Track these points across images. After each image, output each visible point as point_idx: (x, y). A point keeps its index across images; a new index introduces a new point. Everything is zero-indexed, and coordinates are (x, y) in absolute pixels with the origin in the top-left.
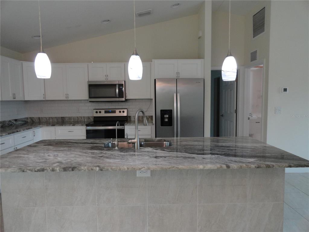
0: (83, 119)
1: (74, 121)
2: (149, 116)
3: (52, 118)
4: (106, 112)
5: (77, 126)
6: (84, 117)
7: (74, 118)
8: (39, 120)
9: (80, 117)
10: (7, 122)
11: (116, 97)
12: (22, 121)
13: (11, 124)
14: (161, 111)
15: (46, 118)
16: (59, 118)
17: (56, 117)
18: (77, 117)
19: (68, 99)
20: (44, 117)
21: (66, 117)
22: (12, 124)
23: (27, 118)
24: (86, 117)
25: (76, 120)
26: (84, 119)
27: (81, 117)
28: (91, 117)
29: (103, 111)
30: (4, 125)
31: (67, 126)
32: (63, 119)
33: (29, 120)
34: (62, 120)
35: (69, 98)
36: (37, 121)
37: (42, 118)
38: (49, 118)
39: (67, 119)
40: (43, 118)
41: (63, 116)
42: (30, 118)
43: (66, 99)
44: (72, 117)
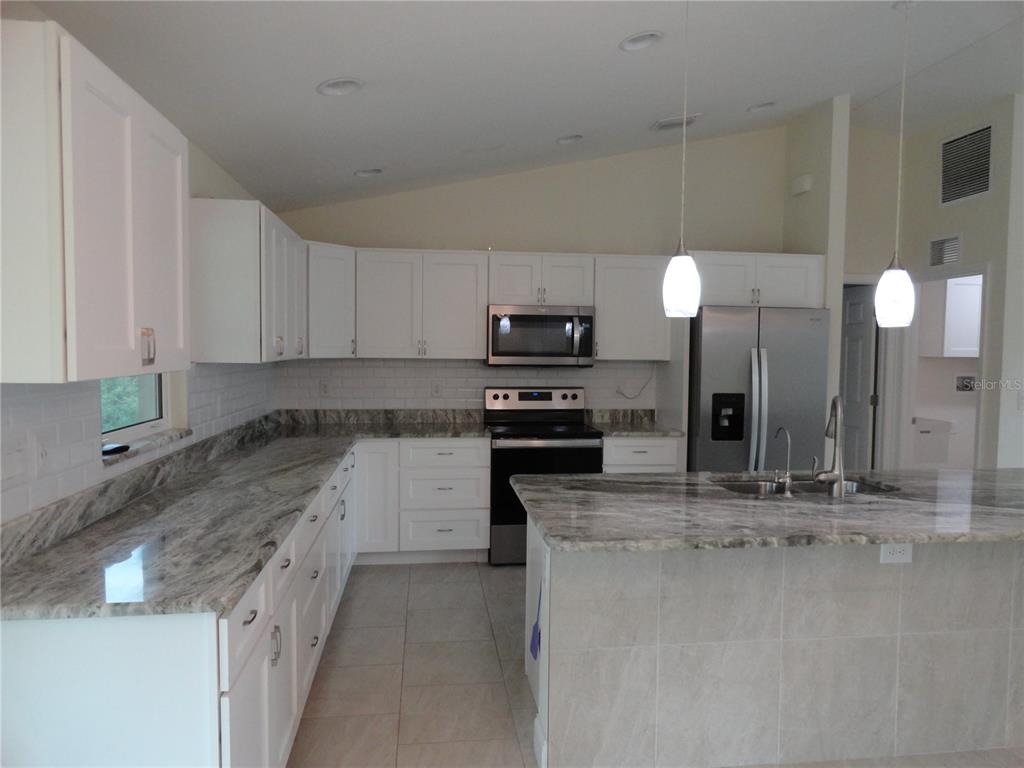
0: (451, 417)
1: (422, 423)
2: (645, 410)
3: (356, 412)
4: (522, 397)
5: (465, 437)
6: (454, 411)
7: (423, 413)
8: (314, 419)
9: (441, 410)
11: (572, 355)
14: (716, 397)
15: (338, 412)
16: (378, 412)
17: (368, 411)
18: (434, 411)
19: (425, 357)
20: (331, 410)
21: (401, 410)
22: (263, 429)
23: (279, 412)
24: (461, 411)
25: (431, 421)
26: (455, 418)
27: (446, 410)
28: (476, 410)
29: (514, 394)
31: (438, 437)
32: (390, 415)
33: (283, 420)
34: (388, 419)
35: (428, 352)
36: (308, 422)
37: (325, 412)
38: (348, 411)
39: (401, 417)
40: (328, 413)
41: (389, 407)
42: (287, 411)
43: (420, 357)
44: (418, 410)
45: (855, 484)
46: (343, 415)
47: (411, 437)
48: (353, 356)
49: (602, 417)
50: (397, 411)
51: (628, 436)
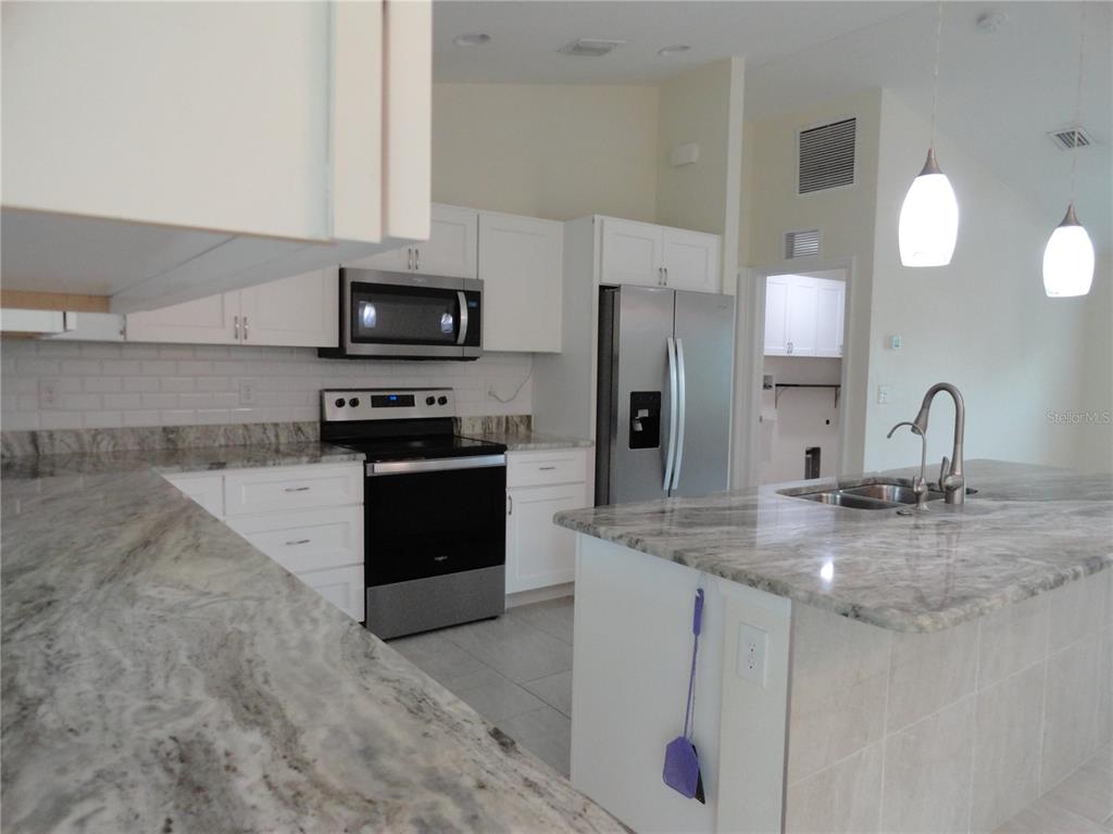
0: (271, 433)
2: (521, 417)
3: (111, 432)
4: (377, 402)
5: (328, 462)
6: (276, 425)
7: (229, 430)
8: (30, 449)
9: (256, 425)
11: (454, 343)
14: (633, 395)
15: (77, 434)
16: (152, 431)
17: (133, 430)
18: (245, 426)
19: (244, 342)
20: (65, 432)
21: (191, 427)
24: (287, 425)
26: (277, 436)
27: (263, 424)
28: (309, 423)
29: (365, 399)
32: (171, 436)
34: (169, 440)
35: (249, 335)
37: (51, 435)
38: (97, 432)
40: (58, 436)
41: (170, 422)
43: (237, 342)
44: (219, 426)
45: (898, 489)
46: (87, 438)
47: (244, 466)
48: (120, 338)
49: (473, 426)
50: (184, 428)
51: (535, 449)
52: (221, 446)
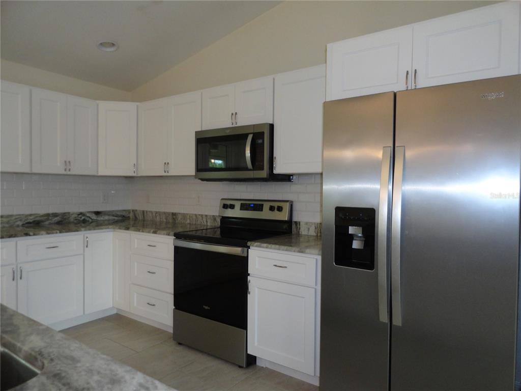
0: (205, 220)
3: (159, 213)
4: (244, 207)
6: (206, 216)
9: (200, 215)
10: (72, 214)
12: (113, 216)
13: (84, 219)
14: (336, 209)
16: (169, 213)
17: (165, 213)
18: (196, 215)
21: (180, 213)
22: (88, 219)
23: (129, 211)
24: (210, 216)
25: (195, 223)
26: (207, 222)
27: (202, 215)
29: (238, 205)
30: (65, 219)
32: (174, 217)
33: (131, 216)
34: (173, 218)
35: (169, 172)
36: (141, 218)
38: (156, 213)
39: (179, 219)
40: (148, 213)
41: (174, 212)
42: (133, 211)
43: (167, 175)
44: (187, 214)
50: (178, 213)
52: (188, 224)
